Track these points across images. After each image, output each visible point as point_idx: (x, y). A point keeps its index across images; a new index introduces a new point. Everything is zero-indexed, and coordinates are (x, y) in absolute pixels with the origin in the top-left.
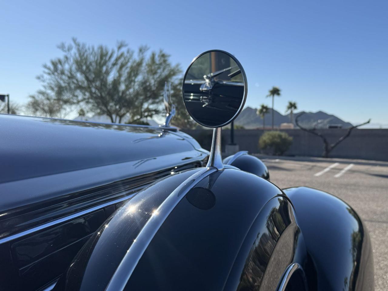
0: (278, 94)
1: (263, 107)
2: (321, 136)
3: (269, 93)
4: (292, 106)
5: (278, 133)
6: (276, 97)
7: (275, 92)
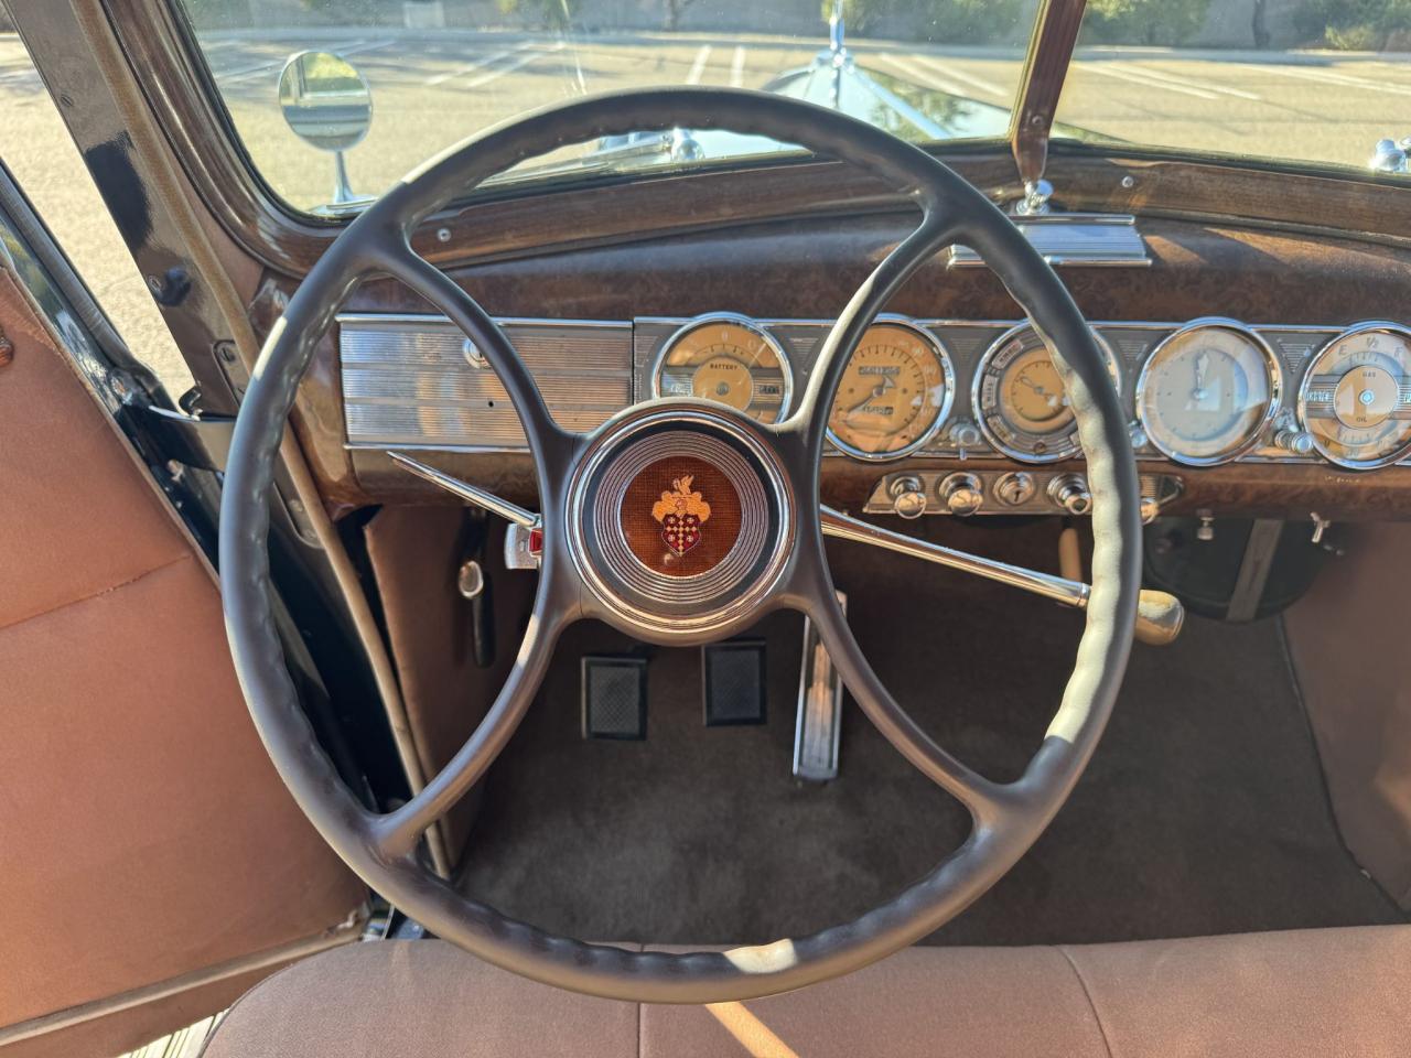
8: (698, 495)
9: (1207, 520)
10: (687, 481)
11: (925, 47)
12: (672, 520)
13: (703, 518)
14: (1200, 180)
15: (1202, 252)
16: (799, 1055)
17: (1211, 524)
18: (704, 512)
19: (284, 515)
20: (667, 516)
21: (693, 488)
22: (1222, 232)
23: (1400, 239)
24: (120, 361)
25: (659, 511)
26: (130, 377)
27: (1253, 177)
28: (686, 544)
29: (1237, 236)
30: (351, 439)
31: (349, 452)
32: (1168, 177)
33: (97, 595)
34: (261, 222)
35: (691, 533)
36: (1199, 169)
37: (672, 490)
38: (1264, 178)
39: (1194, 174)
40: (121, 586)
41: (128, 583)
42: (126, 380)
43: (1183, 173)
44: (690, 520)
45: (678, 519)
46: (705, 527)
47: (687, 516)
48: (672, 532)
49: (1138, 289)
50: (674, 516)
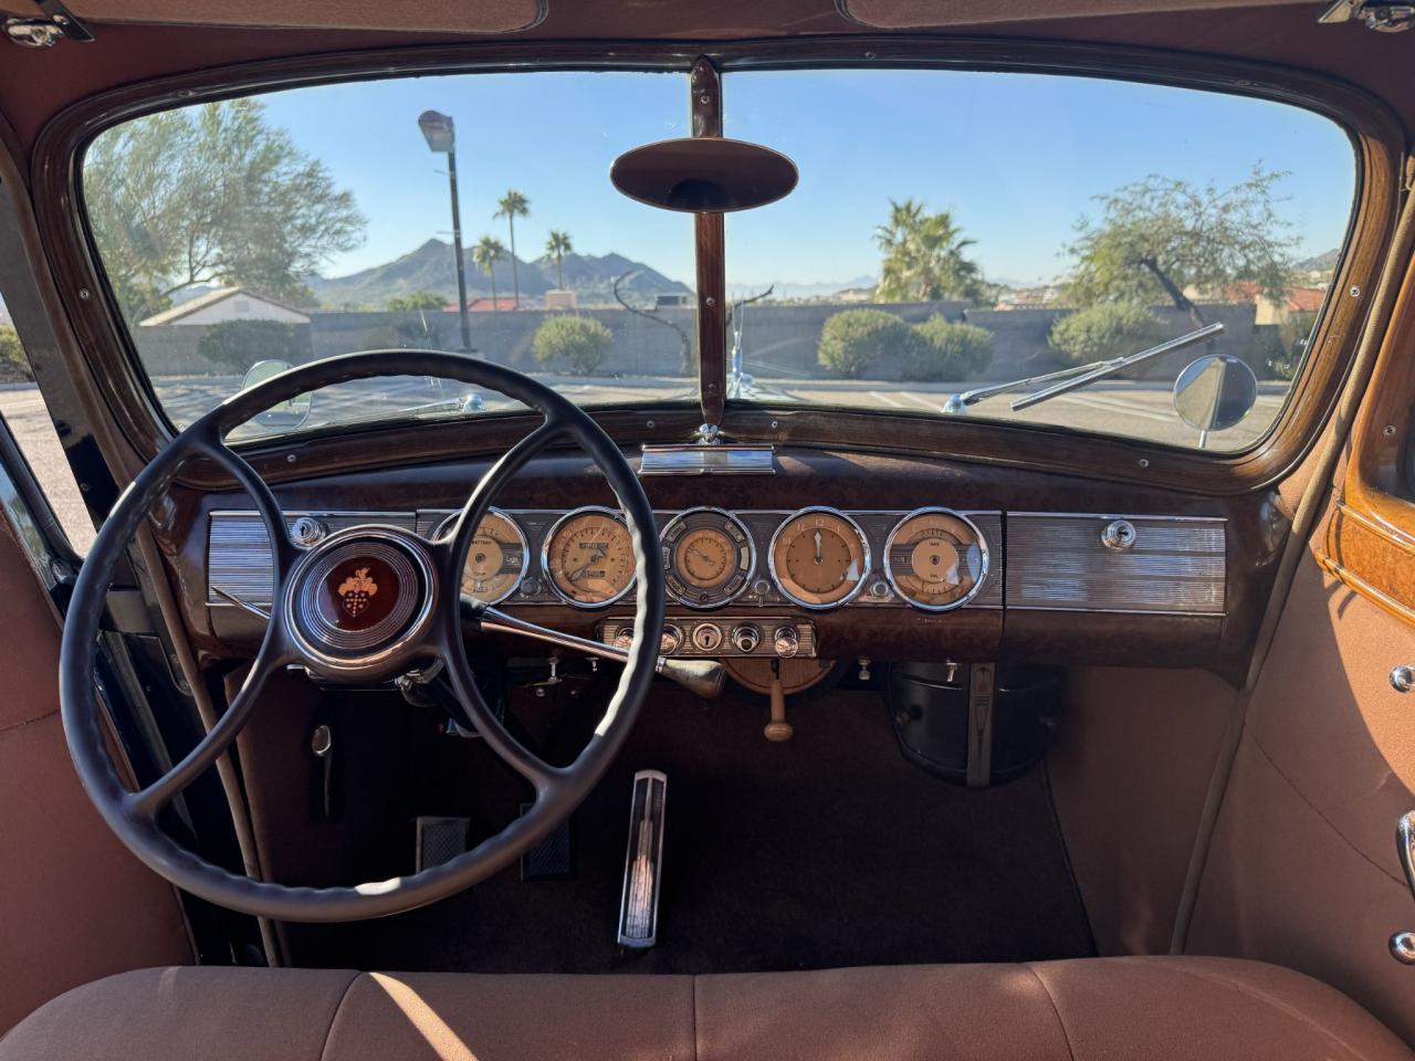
0: (524, 211)
1: (487, 243)
2: (674, 326)
3: (500, 208)
4: (560, 241)
5: (577, 320)
6: (518, 218)
7: (515, 204)
8: (370, 579)
9: (864, 663)
10: (365, 571)
11: (911, 385)
12: (350, 595)
13: (372, 593)
14: (821, 420)
15: (813, 466)
16: (478, 1058)
17: (868, 668)
18: (372, 588)
19: (166, 667)
20: (348, 592)
21: (368, 575)
22: (834, 454)
23: (956, 455)
24: (62, 554)
25: (342, 590)
26: (69, 566)
27: (857, 418)
28: (358, 609)
29: (843, 456)
30: (211, 598)
31: (209, 608)
32: (802, 420)
33: (12, 728)
34: (159, 442)
35: (362, 602)
36: (822, 415)
37: (354, 576)
38: (865, 419)
39: (818, 418)
40: (32, 721)
41: (38, 719)
42: (65, 568)
43: (811, 418)
44: (363, 595)
45: (354, 594)
46: (372, 599)
47: (361, 592)
48: (350, 602)
49: (766, 489)
50: (353, 592)
